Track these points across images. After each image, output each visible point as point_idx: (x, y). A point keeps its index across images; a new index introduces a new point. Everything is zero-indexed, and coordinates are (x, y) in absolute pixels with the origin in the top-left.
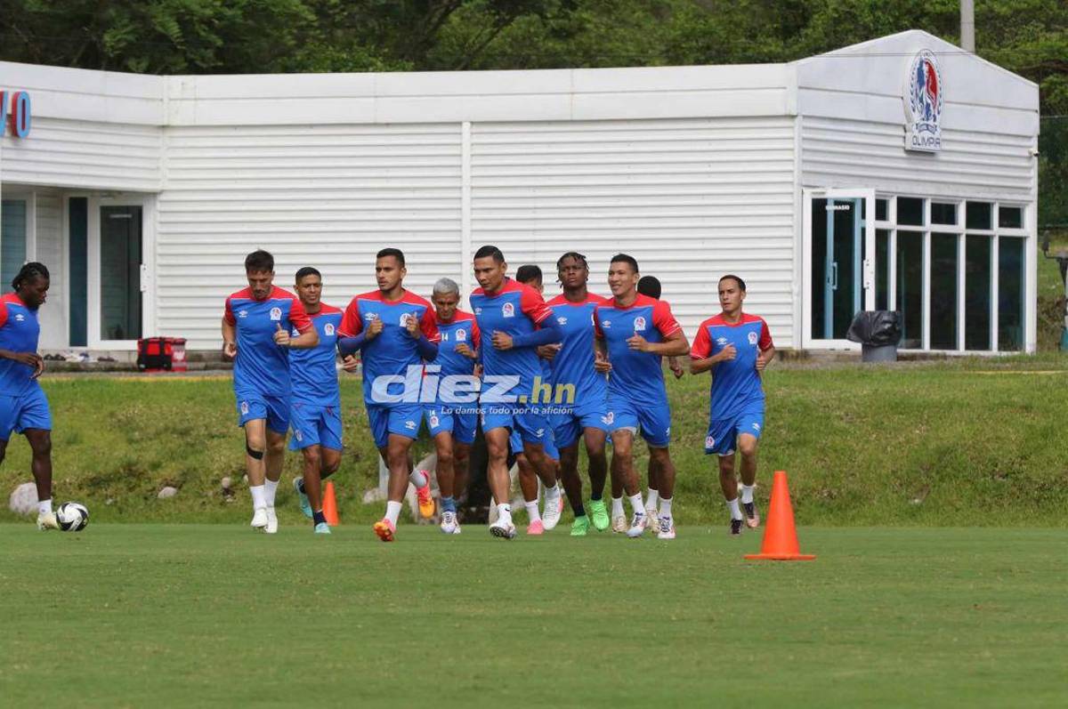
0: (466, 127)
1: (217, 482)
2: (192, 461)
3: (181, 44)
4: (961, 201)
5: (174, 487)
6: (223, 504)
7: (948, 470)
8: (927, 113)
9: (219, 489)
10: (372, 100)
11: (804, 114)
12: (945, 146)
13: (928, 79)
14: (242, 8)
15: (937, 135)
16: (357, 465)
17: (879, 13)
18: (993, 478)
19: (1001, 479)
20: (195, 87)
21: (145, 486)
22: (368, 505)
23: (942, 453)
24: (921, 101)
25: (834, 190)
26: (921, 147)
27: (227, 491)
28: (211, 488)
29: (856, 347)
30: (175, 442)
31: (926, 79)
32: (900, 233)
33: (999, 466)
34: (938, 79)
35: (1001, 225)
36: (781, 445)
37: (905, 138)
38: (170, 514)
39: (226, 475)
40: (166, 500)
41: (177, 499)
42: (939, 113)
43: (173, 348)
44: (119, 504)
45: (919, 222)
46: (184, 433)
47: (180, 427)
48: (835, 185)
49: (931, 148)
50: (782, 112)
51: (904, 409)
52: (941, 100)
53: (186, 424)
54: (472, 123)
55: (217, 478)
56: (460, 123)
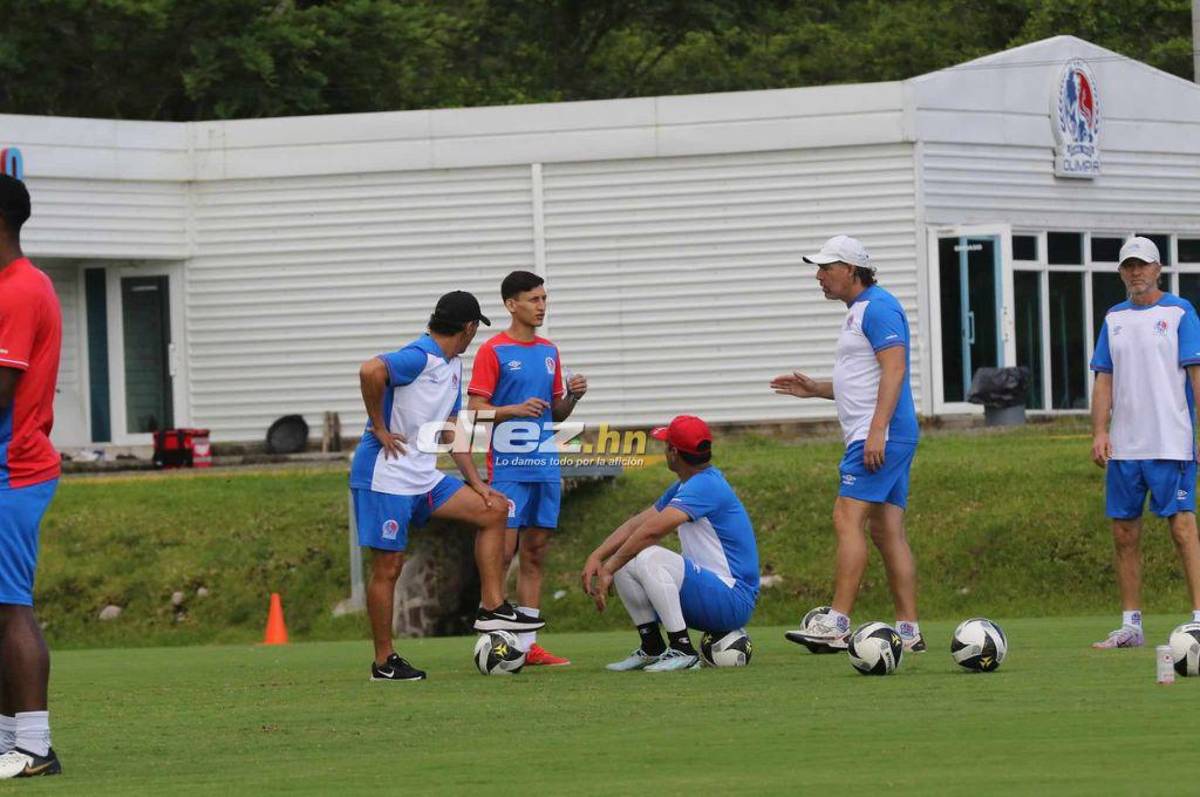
0: (536, 169)
1: (167, 598)
2: (138, 575)
3: (273, 81)
4: (1130, 234)
5: (117, 605)
6: (174, 624)
7: (1001, 553)
8: (1081, 131)
9: (169, 606)
10: (428, 142)
11: (926, 139)
12: (1104, 170)
13: (1081, 93)
14: (349, 36)
15: (1094, 158)
16: (328, 572)
17: (1104, 14)
18: (1052, 560)
19: (1061, 561)
20: (224, 135)
21: (85, 607)
22: (339, 619)
23: (996, 533)
24: (1073, 118)
25: (965, 227)
26: (1074, 173)
27: (179, 608)
28: (160, 606)
29: (979, 409)
30: (121, 554)
31: (1077, 93)
32: (1052, 274)
33: (1060, 546)
34: (1093, 92)
35: (1181, 260)
36: (811, 530)
37: (1054, 162)
38: (112, 638)
39: (177, 589)
40: (109, 622)
41: (122, 619)
42: (1096, 132)
43: (194, 441)
44: (55, 628)
45: (1078, 260)
46: (131, 542)
47: (127, 534)
48: (965, 221)
49: (1089, 173)
50: (899, 138)
51: (954, 483)
52: (1099, 116)
53: (135, 533)
54: (544, 165)
55: (166, 593)
56: (528, 166)
